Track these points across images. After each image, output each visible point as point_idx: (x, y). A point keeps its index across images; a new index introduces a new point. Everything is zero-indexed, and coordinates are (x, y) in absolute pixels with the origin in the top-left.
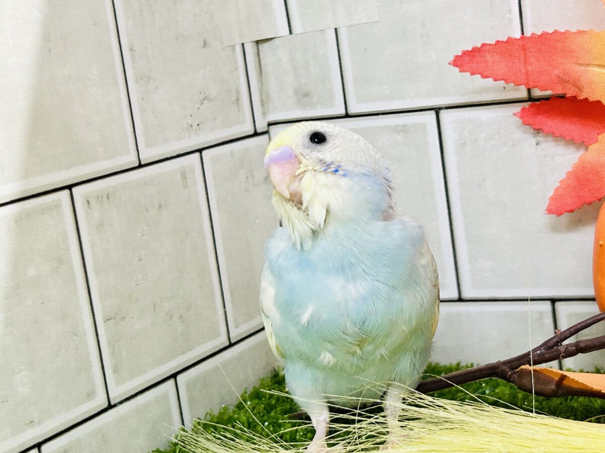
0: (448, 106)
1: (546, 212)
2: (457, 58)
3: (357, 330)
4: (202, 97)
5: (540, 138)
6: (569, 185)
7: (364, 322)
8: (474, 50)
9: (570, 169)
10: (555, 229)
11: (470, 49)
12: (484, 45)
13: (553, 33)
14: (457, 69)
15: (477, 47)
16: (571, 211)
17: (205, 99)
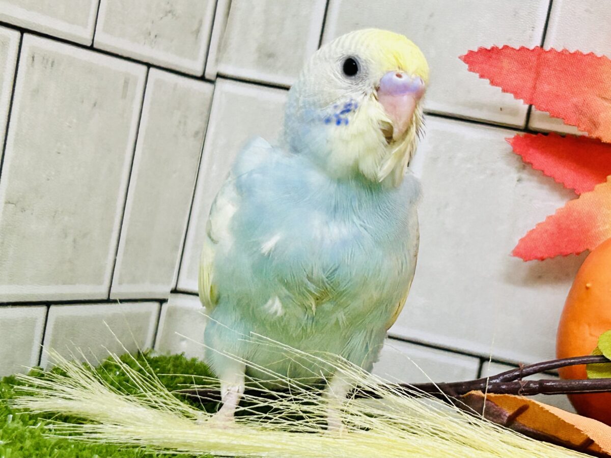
0: (432, 112)
1: (512, 254)
2: (471, 53)
3: (324, 277)
4: (168, 7)
5: (525, 175)
6: (547, 231)
7: (336, 270)
8: (494, 49)
9: (553, 213)
10: (510, 278)
11: (489, 48)
12: (506, 47)
13: (587, 55)
14: (467, 66)
15: (497, 48)
16: (542, 259)
17: (170, 12)
